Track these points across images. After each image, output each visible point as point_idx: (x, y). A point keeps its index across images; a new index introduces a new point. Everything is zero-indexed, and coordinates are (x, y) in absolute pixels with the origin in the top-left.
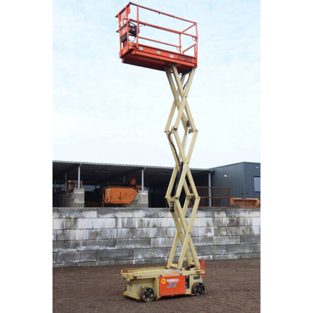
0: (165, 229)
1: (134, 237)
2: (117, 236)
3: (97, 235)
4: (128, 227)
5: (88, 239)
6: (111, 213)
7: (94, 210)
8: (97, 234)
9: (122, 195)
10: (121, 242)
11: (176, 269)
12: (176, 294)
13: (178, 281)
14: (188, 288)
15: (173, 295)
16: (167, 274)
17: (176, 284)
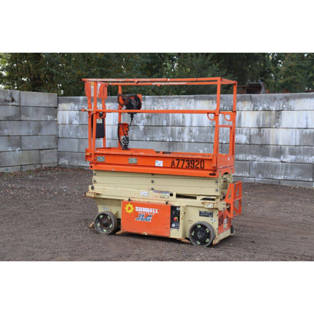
11: (162, 192)
12: (152, 233)
13: (156, 212)
14: (177, 227)
15: (146, 234)
16: (144, 197)
17: (151, 218)
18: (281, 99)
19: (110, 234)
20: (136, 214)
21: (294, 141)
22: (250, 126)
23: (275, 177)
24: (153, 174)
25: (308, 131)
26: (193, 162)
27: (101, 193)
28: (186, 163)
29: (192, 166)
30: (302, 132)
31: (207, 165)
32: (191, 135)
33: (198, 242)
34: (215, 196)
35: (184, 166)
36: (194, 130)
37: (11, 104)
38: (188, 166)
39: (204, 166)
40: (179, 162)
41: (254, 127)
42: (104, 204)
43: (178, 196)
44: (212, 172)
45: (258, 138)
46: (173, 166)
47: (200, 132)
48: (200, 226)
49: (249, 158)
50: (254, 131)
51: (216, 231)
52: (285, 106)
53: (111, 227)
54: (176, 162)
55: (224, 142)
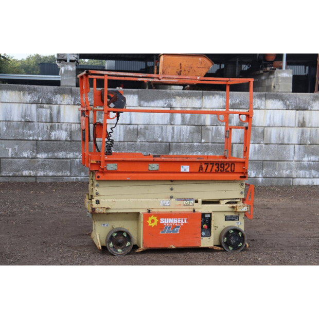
0: (260, 130)
1: (203, 141)
2: (173, 137)
3: (137, 135)
4: (192, 123)
5: (122, 140)
6: (162, 98)
7: (134, 93)
8: (137, 133)
9: (182, 69)
10: (179, 147)
11: (185, 199)
12: (180, 245)
13: (185, 222)
14: (209, 235)
15: (173, 247)
16: (164, 207)
17: (179, 229)
19: (129, 254)
20: (161, 226)
21: (118, 137)
22: (71, 121)
24: (171, 181)
25: (132, 127)
26: (222, 166)
27: (110, 207)
28: (215, 167)
29: (222, 169)
30: (126, 127)
31: (238, 168)
33: (230, 247)
34: (238, 199)
35: (213, 170)
38: (217, 170)
39: (234, 169)
40: (207, 166)
41: (75, 122)
42: (104, 220)
43: (204, 202)
44: (242, 175)
45: (80, 134)
46: (201, 171)
47: (8, 127)
48: (232, 231)
49: (71, 155)
50: (75, 127)
53: (127, 245)
54: (204, 166)
55: (40, 139)
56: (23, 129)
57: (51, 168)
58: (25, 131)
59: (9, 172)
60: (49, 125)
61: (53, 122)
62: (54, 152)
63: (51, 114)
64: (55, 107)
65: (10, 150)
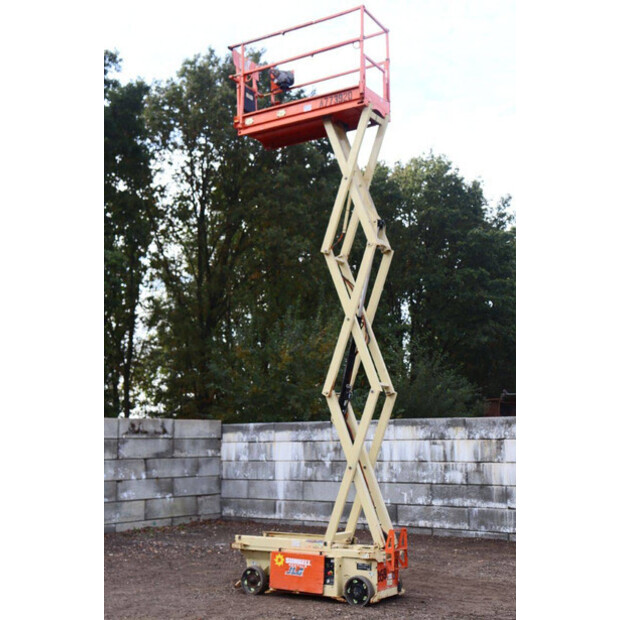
12: (303, 590)
14: (332, 583)
15: (298, 592)
16: (296, 548)
17: (303, 571)
18: (502, 424)
20: (286, 566)
22: (466, 460)
23: (502, 530)
27: (248, 544)
32: (392, 473)
33: (354, 601)
36: (395, 465)
37: (162, 436)
41: (471, 460)
42: (253, 558)
45: (477, 476)
47: (403, 468)
48: (356, 581)
49: (467, 503)
50: (472, 467)
51: (376, 587)
52: (507, 433)
53: (259, 585)
55: (434, 482)
56: (417, 470)
57: (447, 518)
58: (419, 473)
59: (406, 521)
60: (443, 464)
61: (447, 460)
62: (449, 499)
63: (444, 451)
64: (448, 443)
65: (406, 495)
